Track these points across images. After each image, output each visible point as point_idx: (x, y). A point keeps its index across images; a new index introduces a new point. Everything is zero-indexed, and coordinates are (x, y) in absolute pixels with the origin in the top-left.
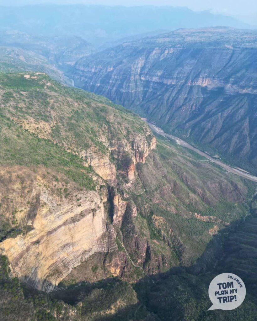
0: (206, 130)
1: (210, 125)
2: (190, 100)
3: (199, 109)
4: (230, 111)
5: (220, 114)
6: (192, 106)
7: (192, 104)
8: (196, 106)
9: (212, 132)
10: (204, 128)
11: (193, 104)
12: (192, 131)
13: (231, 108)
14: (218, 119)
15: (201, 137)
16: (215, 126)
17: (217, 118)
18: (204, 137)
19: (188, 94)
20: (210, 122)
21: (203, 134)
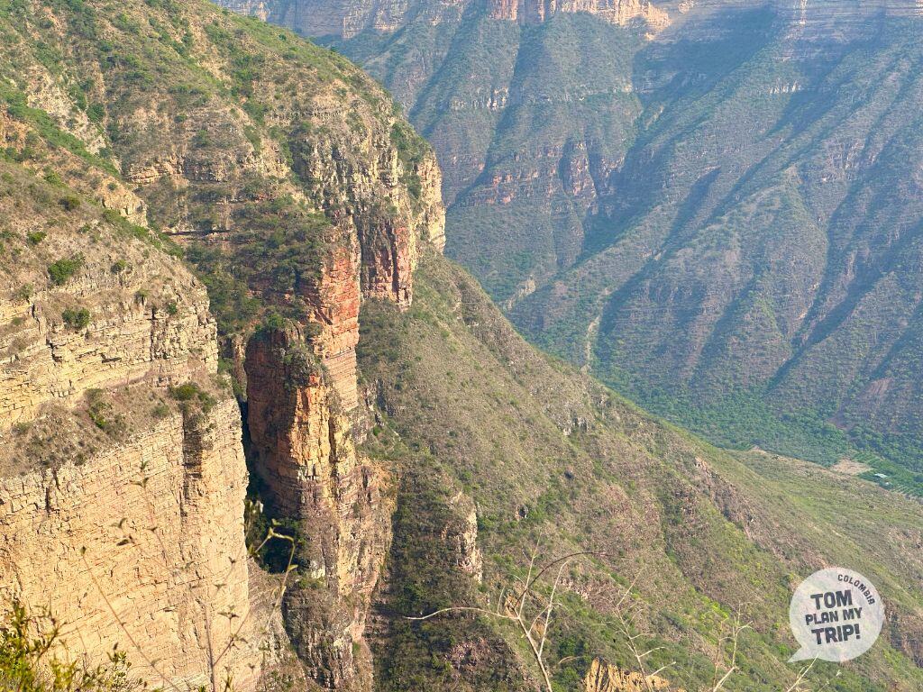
0: (714, 305)
1: (732, 257)
2: (541, 119)
3: (619, 179)
4: (859, 145)
5: (791, 171)
6: (564, 166)
7: (560, 145)
8: (595, 160)
9: (764, 305)
10: (700, 293)
11: (569, 147)
12: (606, 327)
13: (863, 119)
14: (786, 206)
15: (693, 360)
16: (774, 258)
17: (777, 205)
18: (714, 349)
19: (514, 84)
20: (734, 241)
21: (700, 333)
